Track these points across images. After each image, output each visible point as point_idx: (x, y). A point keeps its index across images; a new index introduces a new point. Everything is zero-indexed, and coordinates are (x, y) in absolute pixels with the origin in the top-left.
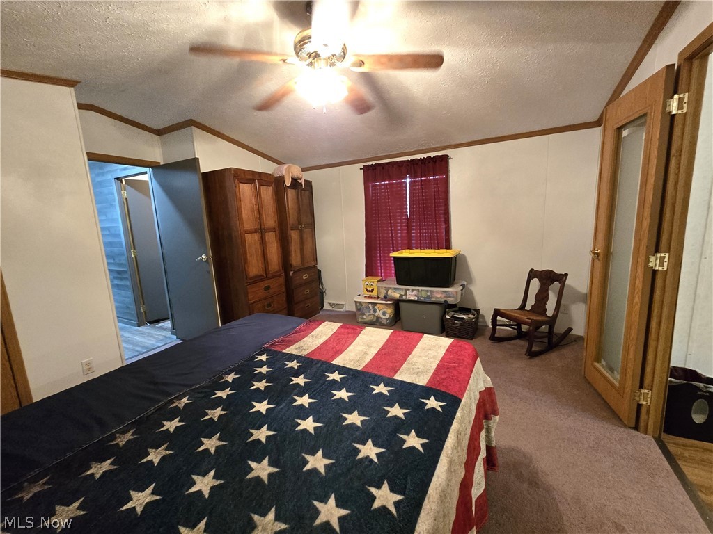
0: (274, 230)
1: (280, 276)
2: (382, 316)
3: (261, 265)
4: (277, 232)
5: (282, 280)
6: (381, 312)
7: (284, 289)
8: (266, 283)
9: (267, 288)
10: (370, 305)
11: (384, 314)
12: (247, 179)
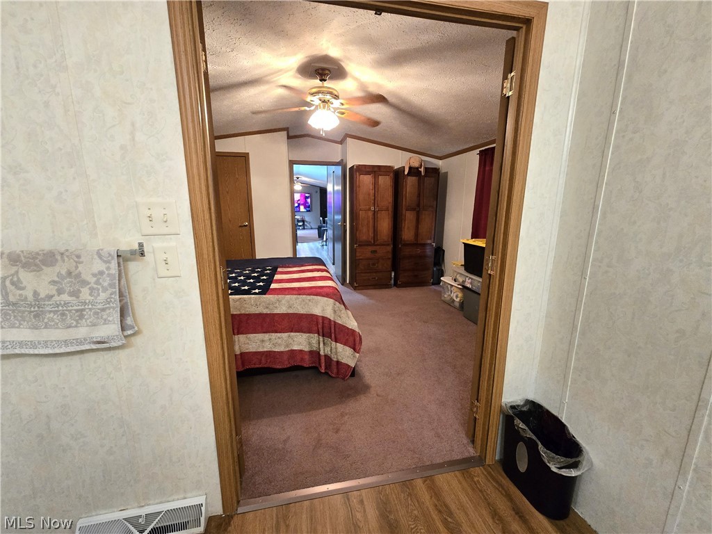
0: (387, 210)
1: (388, 245)
2: (455, 299)
3: (371, 234)
4: (390, 212)
5: (390, 248)
6: (455, 294)
7: (390, 256)
8: (374, 248)
9: (375, 252)
10: (449, 286)
11: (457, 297)
12: (369, 172)
